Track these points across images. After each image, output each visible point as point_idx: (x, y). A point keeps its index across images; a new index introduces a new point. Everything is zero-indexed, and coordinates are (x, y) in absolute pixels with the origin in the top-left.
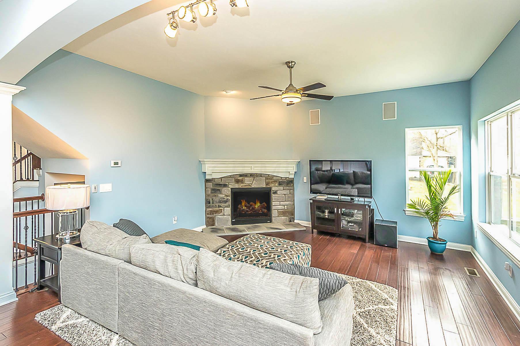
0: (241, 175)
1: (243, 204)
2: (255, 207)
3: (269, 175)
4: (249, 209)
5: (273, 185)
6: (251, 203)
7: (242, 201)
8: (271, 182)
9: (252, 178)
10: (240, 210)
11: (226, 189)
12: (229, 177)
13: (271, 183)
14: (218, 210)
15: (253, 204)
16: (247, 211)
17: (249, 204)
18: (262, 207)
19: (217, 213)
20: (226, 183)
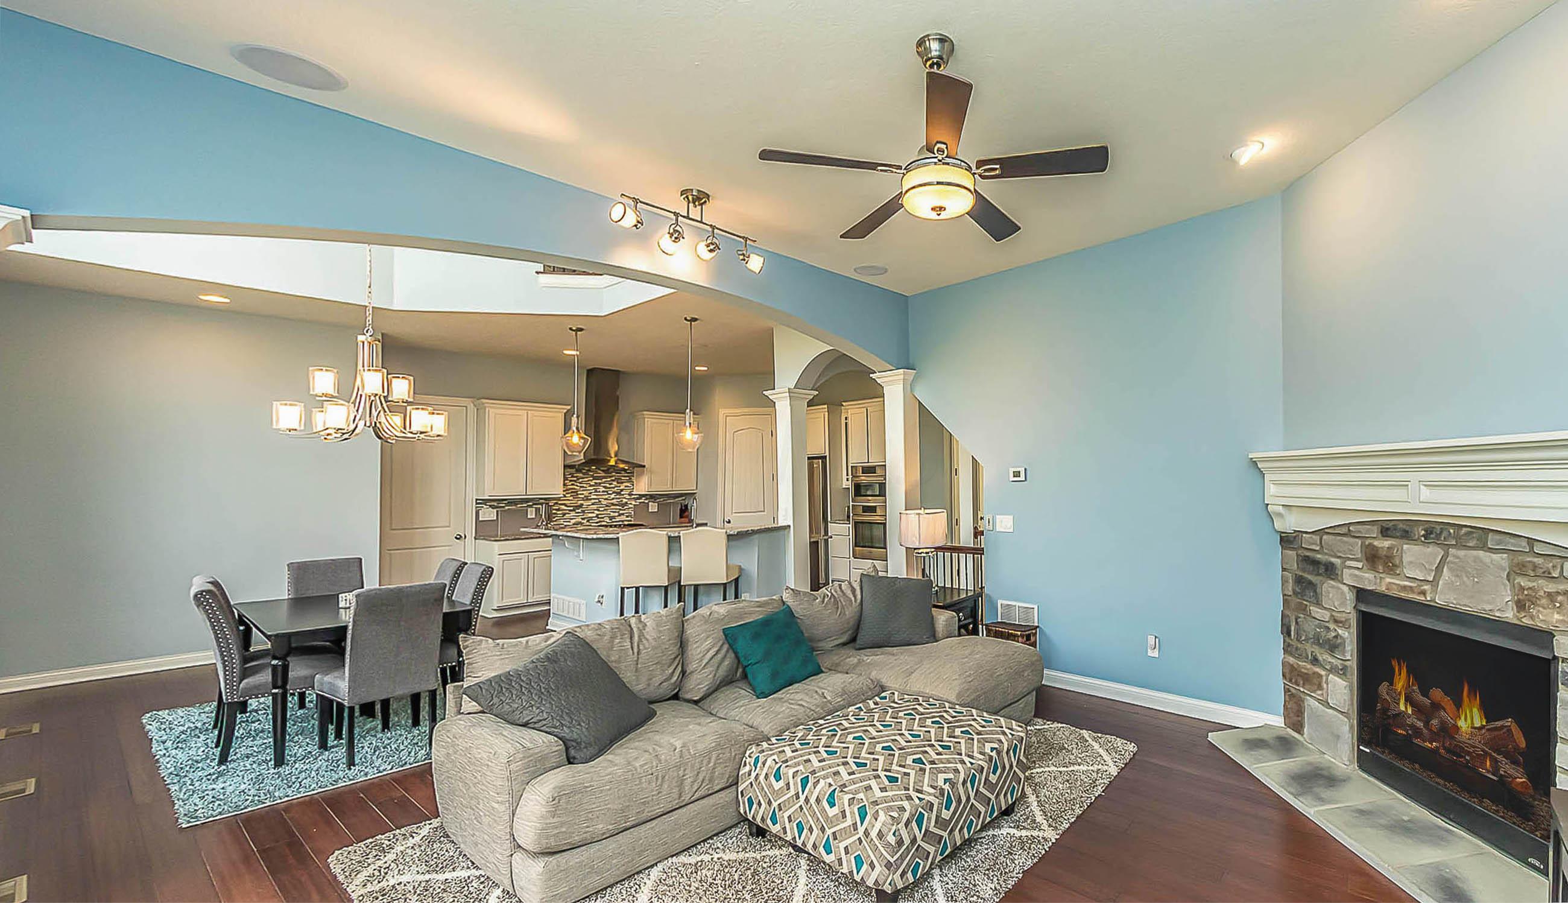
0: (1387, 530)
1: (1400, 684)
2: (1457, 728)
3: (1531, 541)
4: (1427, 724)
5: (1556, 616)
6: (1437, 694)
7: (1395, 663)
8: (1549, 595)
9: (1434, 553)
10: (1385, 710)
11: (1333, 587)
12: (1344, 530)
13: (1544, 601)
14: (1310, 672)
15: (1447, 702)
16: (1417, 732)
17: (1425, 694)
18: (1499, 745)
19: (1307, 687)
20: (1333, 560)
